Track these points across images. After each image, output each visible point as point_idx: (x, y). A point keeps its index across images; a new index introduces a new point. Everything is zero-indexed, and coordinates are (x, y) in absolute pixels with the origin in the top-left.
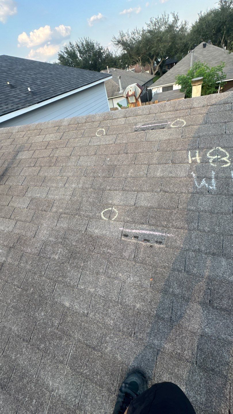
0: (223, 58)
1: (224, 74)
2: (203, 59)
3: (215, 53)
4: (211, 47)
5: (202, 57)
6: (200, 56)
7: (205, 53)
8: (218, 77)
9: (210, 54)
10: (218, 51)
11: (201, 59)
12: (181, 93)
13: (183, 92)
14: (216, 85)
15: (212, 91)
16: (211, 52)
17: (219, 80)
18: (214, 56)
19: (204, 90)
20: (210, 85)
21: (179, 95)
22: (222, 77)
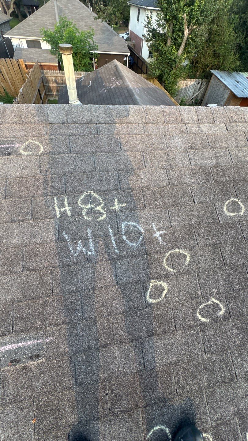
1: (95, 44)
8: (90, 46)
9: (76, 11)
10: (84, 11)
11: (67, 13)
12: (53, 56)
13: (54, 55)
14: (90, 55)
15: (87, 63)
16: (77, 8)
17: (91, 50)
18: (81, 15)
19: (78, 59)
20: (84, 54)
21: (50, 58)
22: (94, 46)
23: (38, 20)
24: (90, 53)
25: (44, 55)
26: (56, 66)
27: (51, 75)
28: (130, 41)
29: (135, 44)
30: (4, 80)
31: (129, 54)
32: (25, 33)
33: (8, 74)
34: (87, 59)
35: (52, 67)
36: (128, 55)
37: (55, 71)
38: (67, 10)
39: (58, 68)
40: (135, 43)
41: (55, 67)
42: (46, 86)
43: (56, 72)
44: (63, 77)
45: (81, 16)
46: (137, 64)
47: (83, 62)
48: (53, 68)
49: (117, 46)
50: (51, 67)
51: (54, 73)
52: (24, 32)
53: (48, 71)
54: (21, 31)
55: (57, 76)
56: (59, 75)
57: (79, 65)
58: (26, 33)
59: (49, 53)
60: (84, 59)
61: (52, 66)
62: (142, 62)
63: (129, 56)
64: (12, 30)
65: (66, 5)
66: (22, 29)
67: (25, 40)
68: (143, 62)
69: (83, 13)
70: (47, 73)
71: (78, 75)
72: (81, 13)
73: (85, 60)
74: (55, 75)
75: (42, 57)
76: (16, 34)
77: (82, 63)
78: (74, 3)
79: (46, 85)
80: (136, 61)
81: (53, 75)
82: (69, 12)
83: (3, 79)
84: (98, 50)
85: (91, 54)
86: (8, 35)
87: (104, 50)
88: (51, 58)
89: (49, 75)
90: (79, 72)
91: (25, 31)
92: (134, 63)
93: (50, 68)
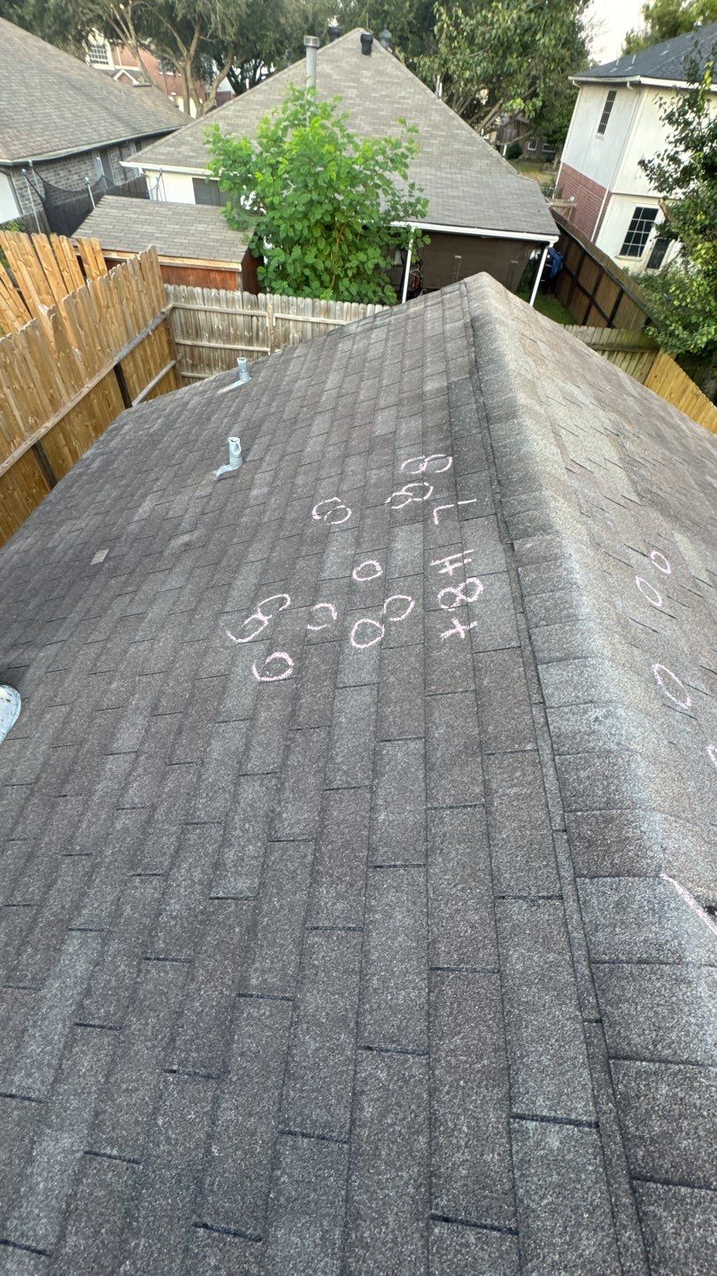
0: (429, 126)
1: (416, 193)
2: (359, 105)
3: (403, 94)
4: (386, 61)
5: (355, 91)
6: (349, 87)
7: (367, 77)
8: (397, 203)
9: (384, 93)
10: (412, 90)
11: (351, 98)
12: (232, 235)
13: (238, 229)
14: (387, 238)
15: (370, 265)
16: (388, 82)
17: (398, 218)
18: (399, 103)
19: (336, 248)
20: (360, 230)
21: (217, 241)
22: (411, 204)
23: (247, 117)
24: (389, 228)
25: (201, 227)
26: (232, 272)
27: (206, 307)
28: (559, 196)
29: (574, 208)
30: (27, 314)
31: (553, 240)
32: (192, 157)
33: (39, 293)
34: (371, 251)
35: (218, 277)
36: (548, 243)
37: (222, 292)
38: (354, 87)
39: (239, 280)
40: (575, 205)
41: (228, 276)
42: (184, 345)
43: (230, 294)
44: (254, 319)
45: (397, 108)
46: (575, 280)
47: (354, 263)
48: (223, 281)
49: (509, 207)
50: (213, 275)
51: (218, 300)
52: (191, 154)
53: (198, 290)
54: (183, 149)
55: (229, 310)
56: (239, 309)
57: (338, 271)
58: (196, 157)
59: (222, 221)
60: (358, 250)
61: (219, 271)
62: (602, 271)
63: (551, 246)
64: (155, 148)
65: (352, 73)
66: (187, 143)
67: (190, 178)
68: (603, 269)
69: (404, 98)
70: (191, 297)
71: (319, 315)
72: (400, 97)
73: (362, 256)
74: (224, 308)
75: (186, 234)
76: (163, 157)
77: (348, 265)
78: (381, 68)
79: (182, 341)
80: (572, 265)
81: (216, 307)
82: (357, 96)
83: (22, 308)
84: (427, 219)
85: (392, 232)
86: (136, 160)
87: (454, 220)
88: (223, 242)
89: (199, 305)
90: (323, 302)
91: (194, 151)
92: (564, 271)
93: (207, 277)
